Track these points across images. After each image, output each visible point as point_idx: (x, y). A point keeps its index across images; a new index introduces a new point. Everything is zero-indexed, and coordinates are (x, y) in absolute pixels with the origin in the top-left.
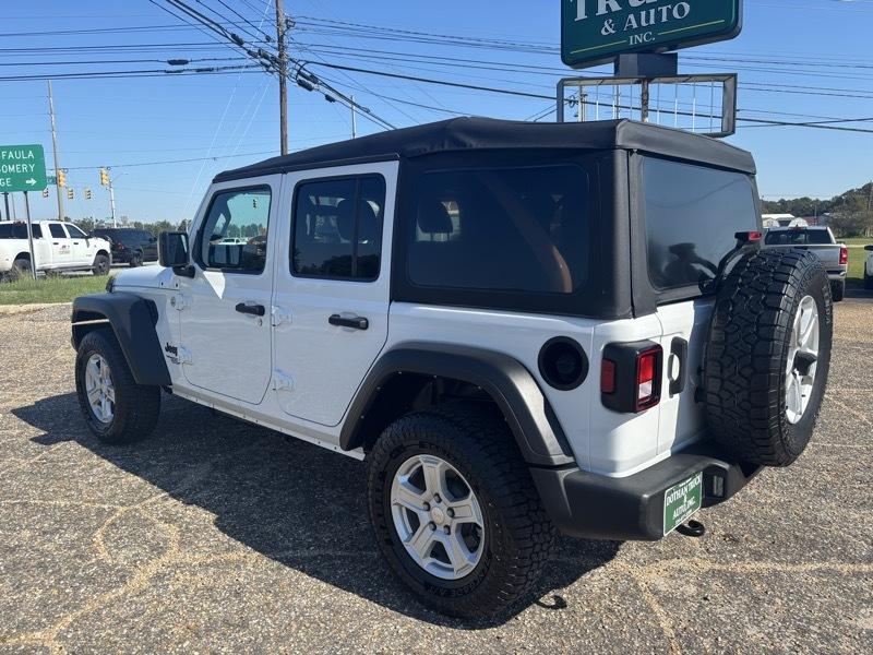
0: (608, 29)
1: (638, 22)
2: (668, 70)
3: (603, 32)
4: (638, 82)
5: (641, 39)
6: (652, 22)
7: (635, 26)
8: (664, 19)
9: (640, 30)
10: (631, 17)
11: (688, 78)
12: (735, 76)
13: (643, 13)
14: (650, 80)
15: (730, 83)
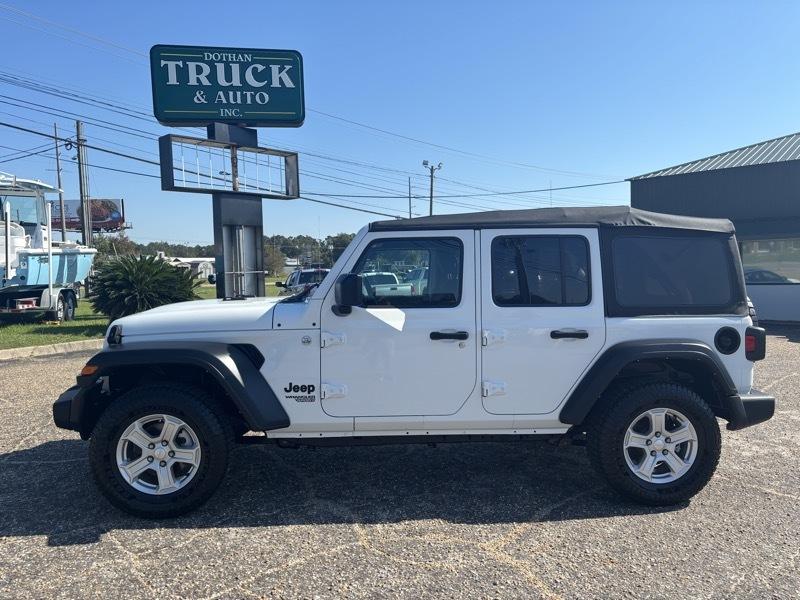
0: (199, 98)
1: (227, 98)
2: (251, 142)
3: (196, 100)
4: (228, 148)
5: (231, 113)
6: (239, 101)
7: (225, 101)
8: (249, 102)
9: (229, 106)
10: (221, 93)
11: (265, 151)
12: (296, 155)
13: (231, 93)
14: (238, 147)
15: (291, 160)
